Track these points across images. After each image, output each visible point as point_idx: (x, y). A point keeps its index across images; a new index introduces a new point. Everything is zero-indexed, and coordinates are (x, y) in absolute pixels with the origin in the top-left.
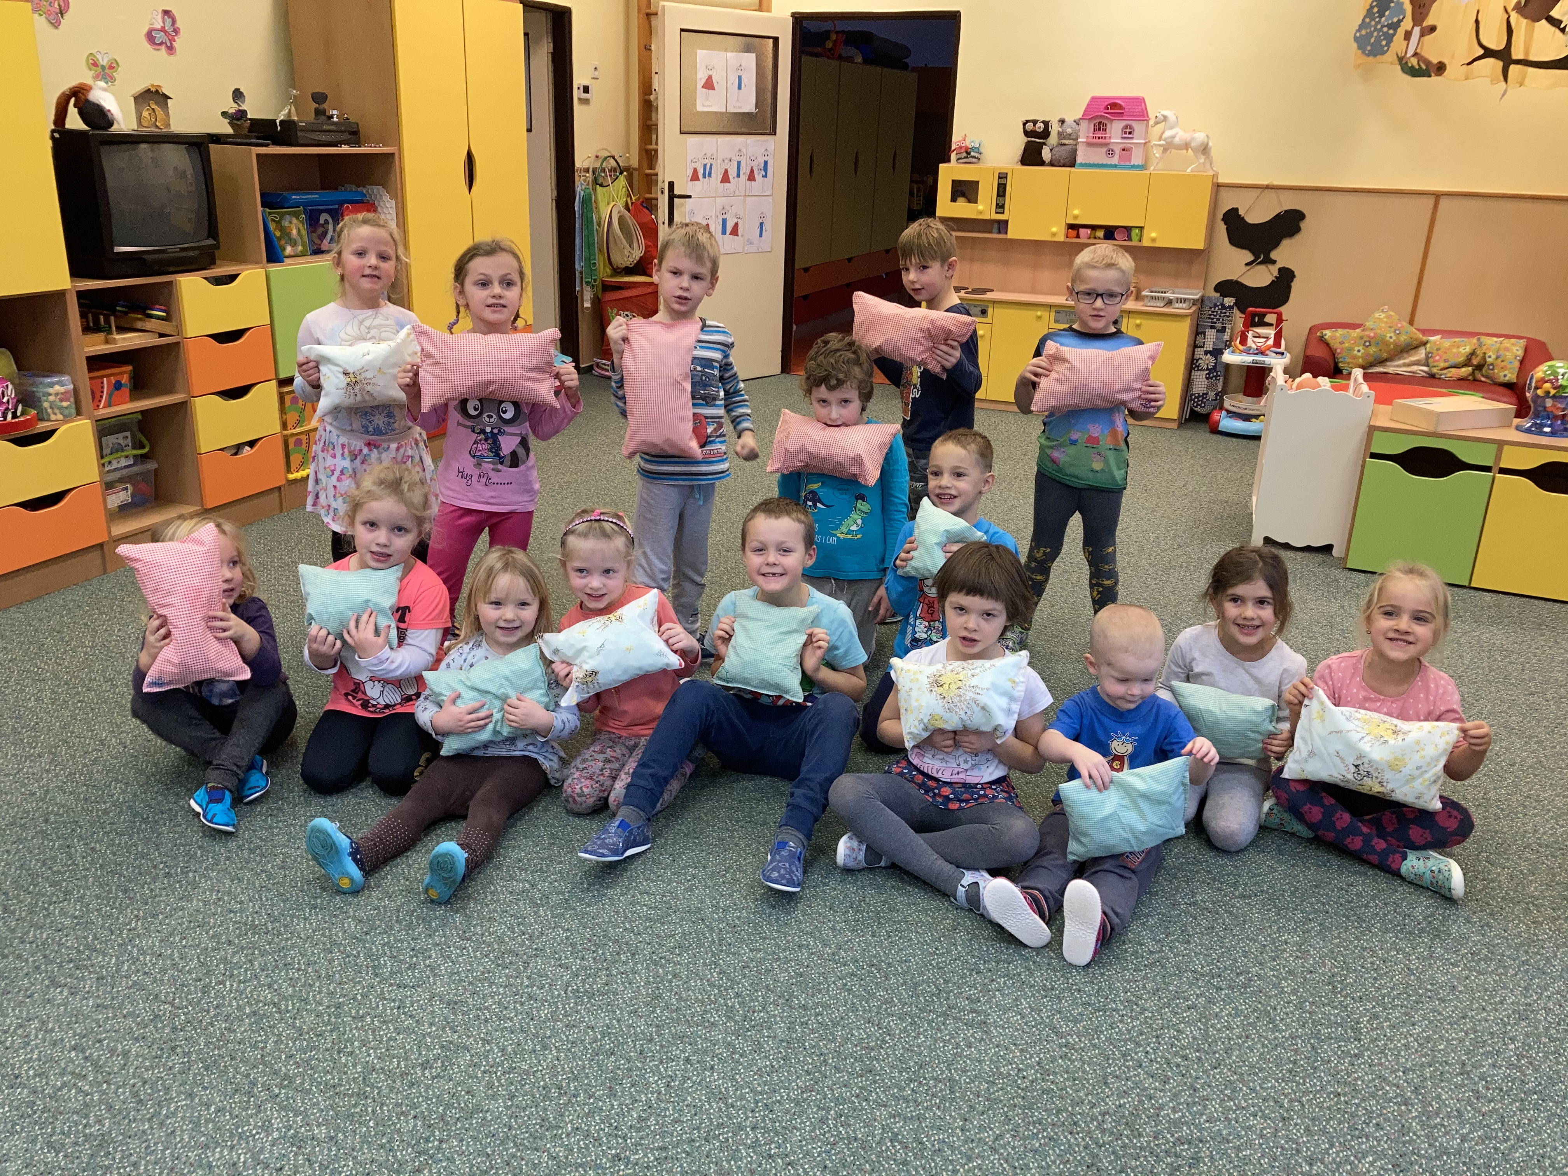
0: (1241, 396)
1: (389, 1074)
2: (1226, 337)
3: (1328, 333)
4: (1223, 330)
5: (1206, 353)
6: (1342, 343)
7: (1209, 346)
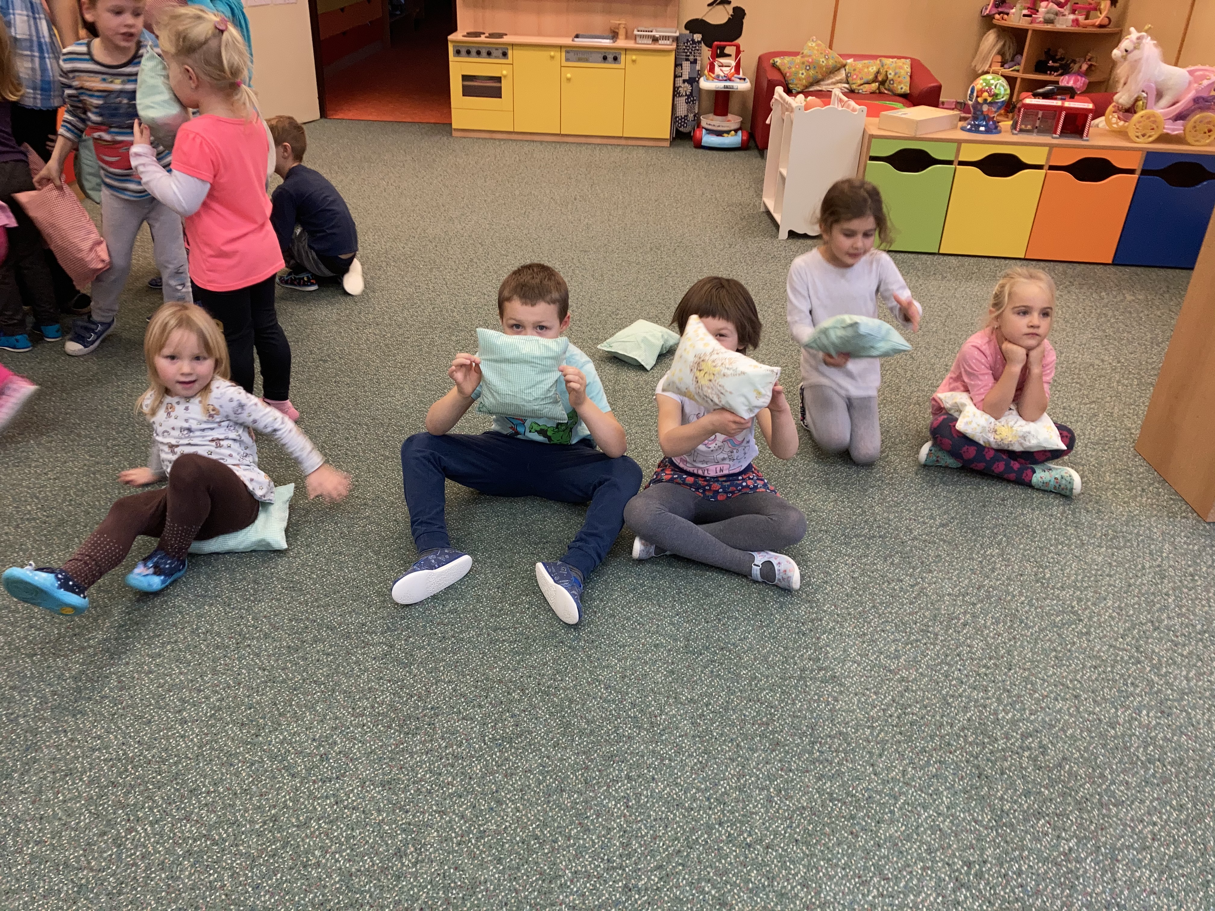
0: (711, 116)
1: (369, 873)
2: (698, 67)
3: (778, 61)
4: (695, 62)
5: (684, 81)
6: (790, 68)
7: (686, 77)
